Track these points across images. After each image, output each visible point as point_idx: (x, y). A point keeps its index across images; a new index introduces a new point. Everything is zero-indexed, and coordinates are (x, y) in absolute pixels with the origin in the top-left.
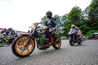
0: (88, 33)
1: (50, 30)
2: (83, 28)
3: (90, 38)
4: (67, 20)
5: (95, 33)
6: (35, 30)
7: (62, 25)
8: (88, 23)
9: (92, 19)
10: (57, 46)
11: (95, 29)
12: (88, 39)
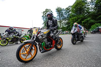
0: (93, 26)
1: (52, 35)
2: (87, 21)
3: (94, 32)
4: (70, 13)
5: (100, 27)
6: (37, 36)
7: (65, 19)
8: (94, 16)
9: (98, 11)
10: (59, 47)
11: (100, 22)
12: (92, 33)
